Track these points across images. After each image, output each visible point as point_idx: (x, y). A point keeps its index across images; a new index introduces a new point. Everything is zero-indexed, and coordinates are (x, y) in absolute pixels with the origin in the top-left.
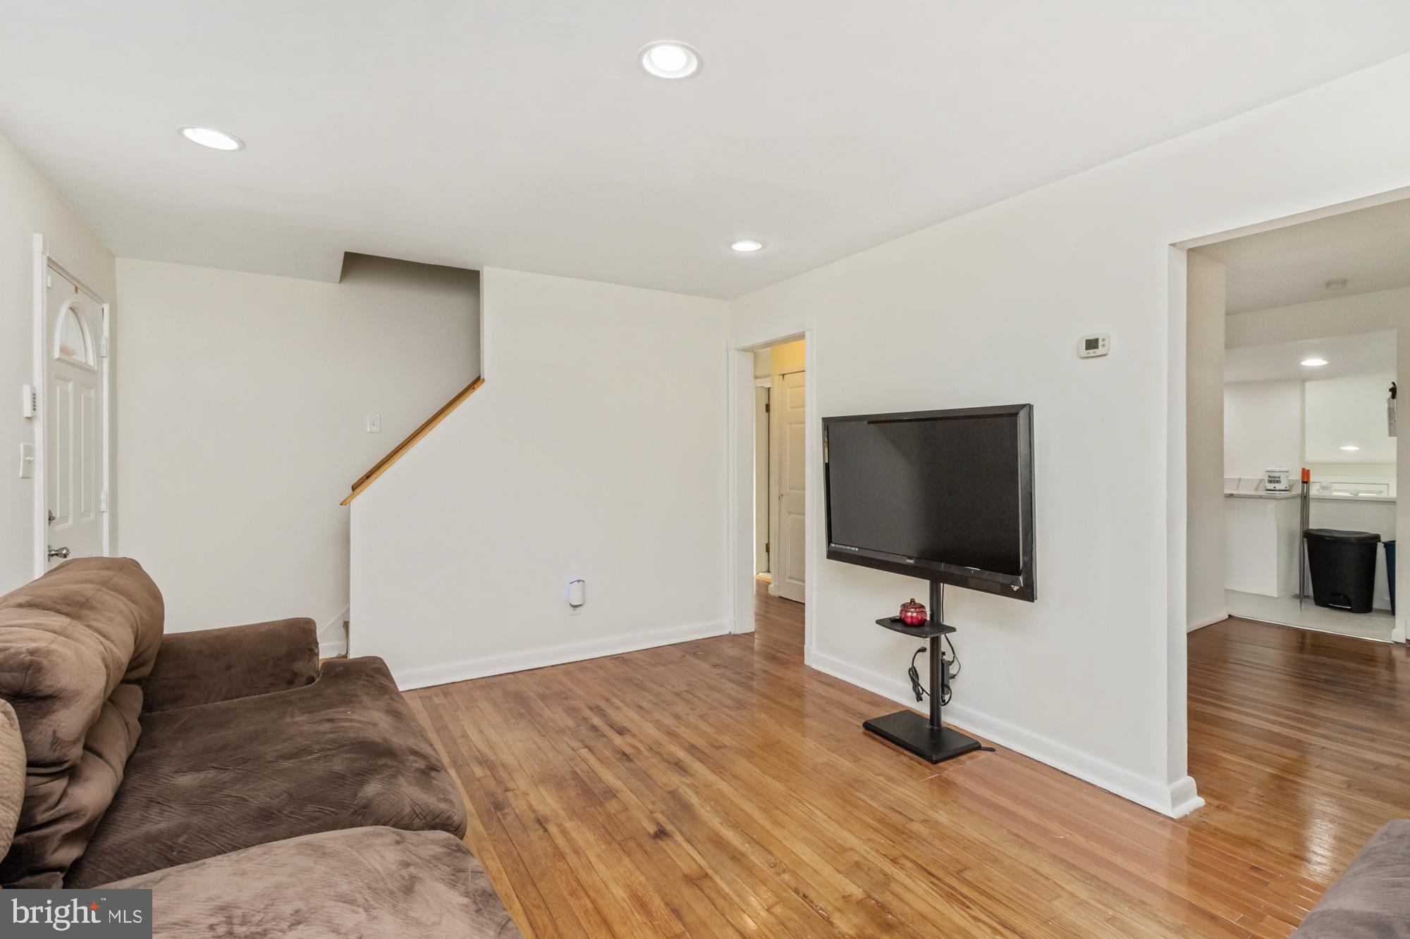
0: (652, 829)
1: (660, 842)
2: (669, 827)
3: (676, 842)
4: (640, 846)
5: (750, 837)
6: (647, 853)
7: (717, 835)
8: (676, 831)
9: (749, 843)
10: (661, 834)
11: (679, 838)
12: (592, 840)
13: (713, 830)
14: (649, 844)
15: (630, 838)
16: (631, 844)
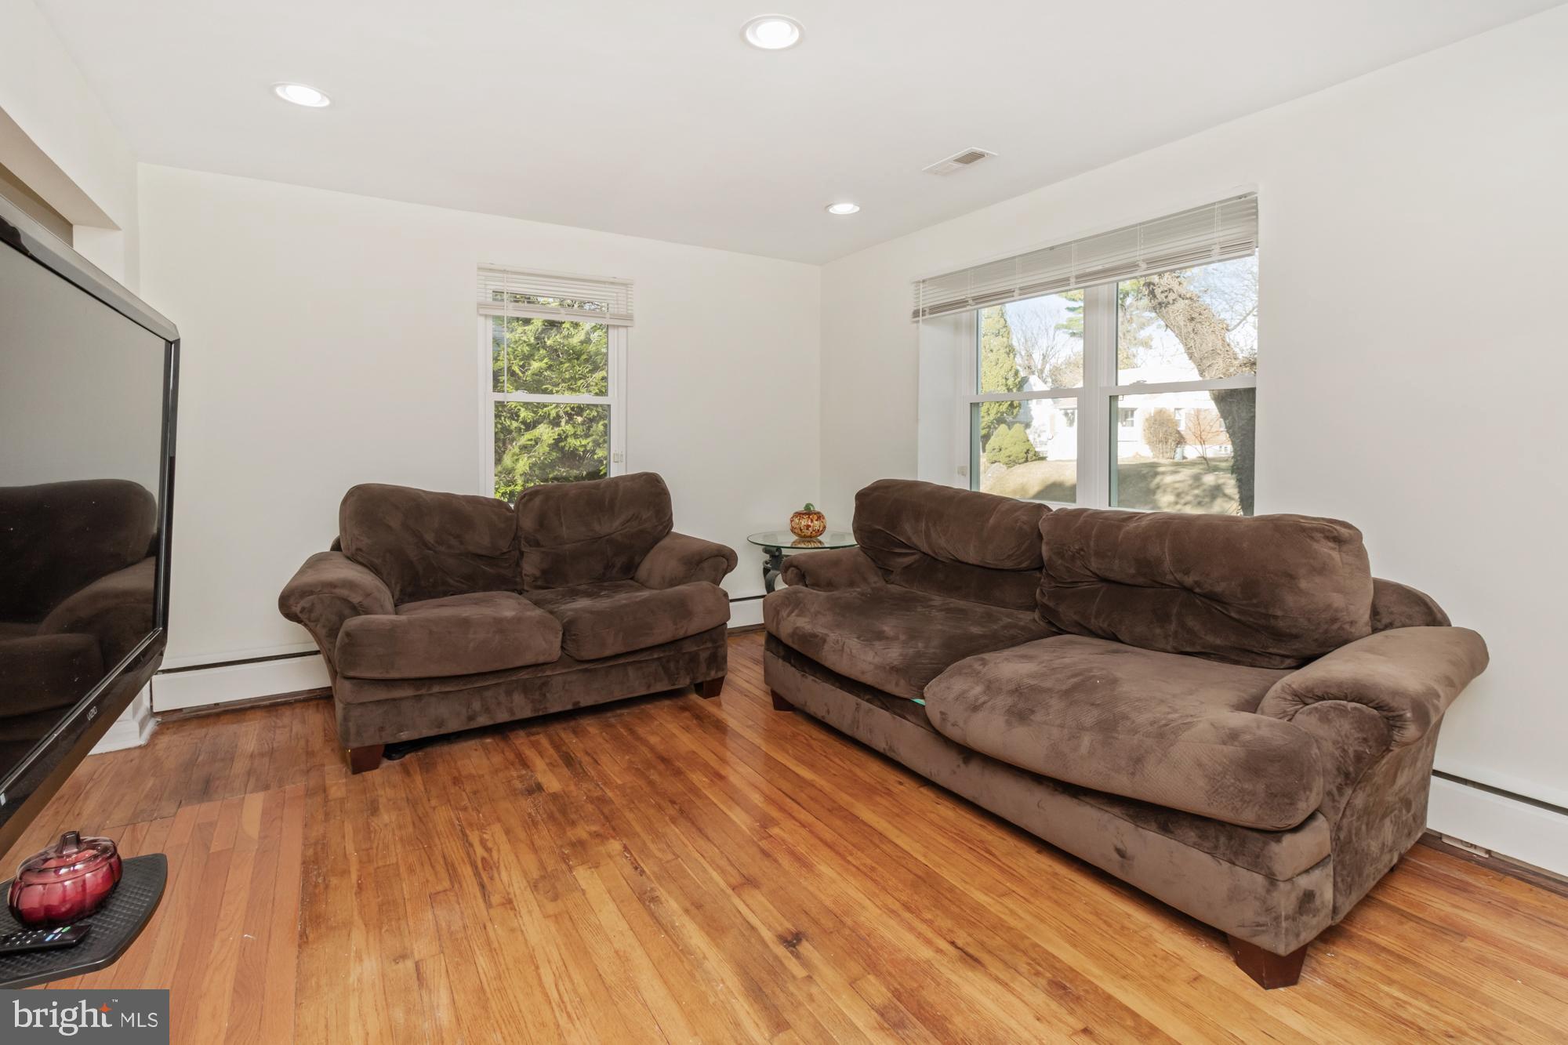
0: (805, 948)
1: (790, 926)
2: (781, 951)
3: (770, 928)
4: (816, 922)
5: (669, 936)
6: (805, 912)
7: (713, 939)
8: (771, 945)
9: (673, 927)
10: (792, 941)
11: (767, 935)
12: (880, 928)
13: (718, 946)
14: (805, 925)
15: (831, 932)
16: (828, 923)
